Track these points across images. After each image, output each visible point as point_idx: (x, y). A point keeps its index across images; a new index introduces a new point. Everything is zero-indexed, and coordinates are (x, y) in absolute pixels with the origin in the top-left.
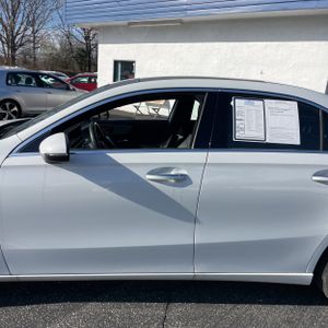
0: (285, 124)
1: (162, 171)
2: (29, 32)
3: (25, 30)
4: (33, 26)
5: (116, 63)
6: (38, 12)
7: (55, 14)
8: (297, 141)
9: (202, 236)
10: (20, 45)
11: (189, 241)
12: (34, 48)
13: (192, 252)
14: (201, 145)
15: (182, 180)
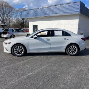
0: (61, 33)
1: (47, 39)
2: (8, 19)
3: (7, 18)
4: (9, 17)
5: (33, 26)
6: (10, 13)
7: (14, 14)
8: (62, 35)
9: (51, 46)
10: (6, 22)
11: (50, 47)
12: (9, 23)
13: (50, 48)
14: (51, 36)
15: (49, 40)
